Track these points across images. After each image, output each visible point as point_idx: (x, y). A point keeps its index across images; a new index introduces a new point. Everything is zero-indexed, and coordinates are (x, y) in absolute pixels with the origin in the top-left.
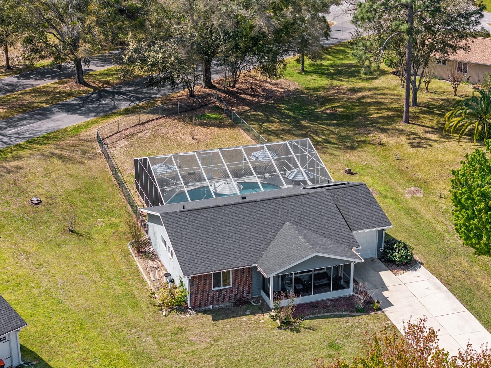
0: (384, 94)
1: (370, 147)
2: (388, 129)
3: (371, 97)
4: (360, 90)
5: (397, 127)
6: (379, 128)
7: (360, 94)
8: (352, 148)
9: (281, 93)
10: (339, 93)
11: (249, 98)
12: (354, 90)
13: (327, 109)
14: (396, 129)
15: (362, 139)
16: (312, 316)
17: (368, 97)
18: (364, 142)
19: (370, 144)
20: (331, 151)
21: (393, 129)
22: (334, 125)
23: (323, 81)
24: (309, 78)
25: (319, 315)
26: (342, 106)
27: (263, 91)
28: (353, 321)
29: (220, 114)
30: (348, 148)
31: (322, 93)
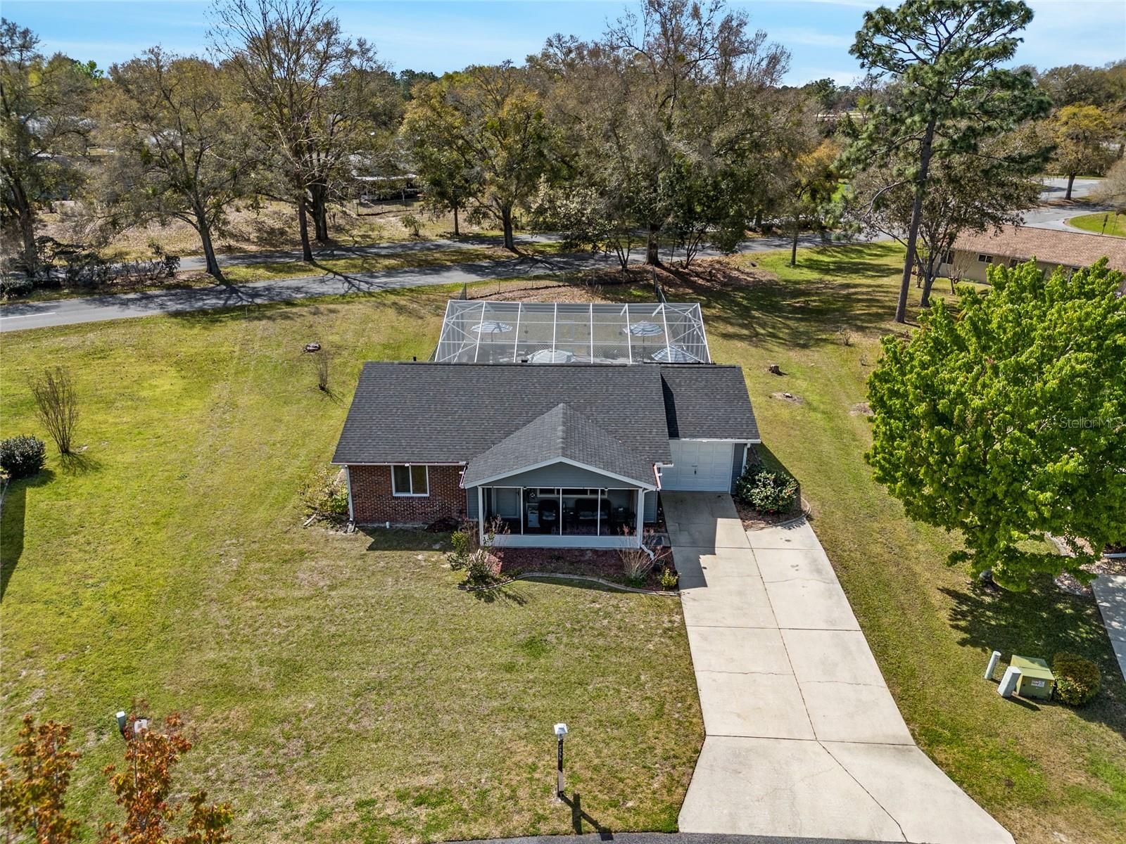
0: (887, 292)
1: (831, 346)
2: (867, 327)
3: (867, 293)
4: (856, 286)
5: (883, 326)
6: (856, 325)
7: (853, 290)
8: (804, 346)
9: (749, 282)
10: (826, 287)
11: (700, 281)
12: (848, 286)
13: (799, 302)
14: (880, 329)
15: (824, 337)
16: (537, 574)
17: (863, 293)
18: (825, 340)
19: (832, 343)
20: (770, 346)
21: (875, 328)
22: (796, 319)
23: (813, 275)
24: (797, 271)
25: (554, 575)
26: (820, 301)
27: (724, 277)
28: (606, 600)
29: (649, 292)
30: (798, 345)
31: (802, 287)
